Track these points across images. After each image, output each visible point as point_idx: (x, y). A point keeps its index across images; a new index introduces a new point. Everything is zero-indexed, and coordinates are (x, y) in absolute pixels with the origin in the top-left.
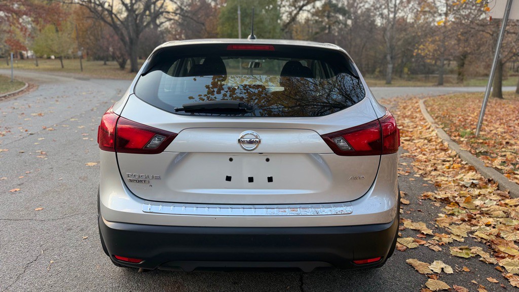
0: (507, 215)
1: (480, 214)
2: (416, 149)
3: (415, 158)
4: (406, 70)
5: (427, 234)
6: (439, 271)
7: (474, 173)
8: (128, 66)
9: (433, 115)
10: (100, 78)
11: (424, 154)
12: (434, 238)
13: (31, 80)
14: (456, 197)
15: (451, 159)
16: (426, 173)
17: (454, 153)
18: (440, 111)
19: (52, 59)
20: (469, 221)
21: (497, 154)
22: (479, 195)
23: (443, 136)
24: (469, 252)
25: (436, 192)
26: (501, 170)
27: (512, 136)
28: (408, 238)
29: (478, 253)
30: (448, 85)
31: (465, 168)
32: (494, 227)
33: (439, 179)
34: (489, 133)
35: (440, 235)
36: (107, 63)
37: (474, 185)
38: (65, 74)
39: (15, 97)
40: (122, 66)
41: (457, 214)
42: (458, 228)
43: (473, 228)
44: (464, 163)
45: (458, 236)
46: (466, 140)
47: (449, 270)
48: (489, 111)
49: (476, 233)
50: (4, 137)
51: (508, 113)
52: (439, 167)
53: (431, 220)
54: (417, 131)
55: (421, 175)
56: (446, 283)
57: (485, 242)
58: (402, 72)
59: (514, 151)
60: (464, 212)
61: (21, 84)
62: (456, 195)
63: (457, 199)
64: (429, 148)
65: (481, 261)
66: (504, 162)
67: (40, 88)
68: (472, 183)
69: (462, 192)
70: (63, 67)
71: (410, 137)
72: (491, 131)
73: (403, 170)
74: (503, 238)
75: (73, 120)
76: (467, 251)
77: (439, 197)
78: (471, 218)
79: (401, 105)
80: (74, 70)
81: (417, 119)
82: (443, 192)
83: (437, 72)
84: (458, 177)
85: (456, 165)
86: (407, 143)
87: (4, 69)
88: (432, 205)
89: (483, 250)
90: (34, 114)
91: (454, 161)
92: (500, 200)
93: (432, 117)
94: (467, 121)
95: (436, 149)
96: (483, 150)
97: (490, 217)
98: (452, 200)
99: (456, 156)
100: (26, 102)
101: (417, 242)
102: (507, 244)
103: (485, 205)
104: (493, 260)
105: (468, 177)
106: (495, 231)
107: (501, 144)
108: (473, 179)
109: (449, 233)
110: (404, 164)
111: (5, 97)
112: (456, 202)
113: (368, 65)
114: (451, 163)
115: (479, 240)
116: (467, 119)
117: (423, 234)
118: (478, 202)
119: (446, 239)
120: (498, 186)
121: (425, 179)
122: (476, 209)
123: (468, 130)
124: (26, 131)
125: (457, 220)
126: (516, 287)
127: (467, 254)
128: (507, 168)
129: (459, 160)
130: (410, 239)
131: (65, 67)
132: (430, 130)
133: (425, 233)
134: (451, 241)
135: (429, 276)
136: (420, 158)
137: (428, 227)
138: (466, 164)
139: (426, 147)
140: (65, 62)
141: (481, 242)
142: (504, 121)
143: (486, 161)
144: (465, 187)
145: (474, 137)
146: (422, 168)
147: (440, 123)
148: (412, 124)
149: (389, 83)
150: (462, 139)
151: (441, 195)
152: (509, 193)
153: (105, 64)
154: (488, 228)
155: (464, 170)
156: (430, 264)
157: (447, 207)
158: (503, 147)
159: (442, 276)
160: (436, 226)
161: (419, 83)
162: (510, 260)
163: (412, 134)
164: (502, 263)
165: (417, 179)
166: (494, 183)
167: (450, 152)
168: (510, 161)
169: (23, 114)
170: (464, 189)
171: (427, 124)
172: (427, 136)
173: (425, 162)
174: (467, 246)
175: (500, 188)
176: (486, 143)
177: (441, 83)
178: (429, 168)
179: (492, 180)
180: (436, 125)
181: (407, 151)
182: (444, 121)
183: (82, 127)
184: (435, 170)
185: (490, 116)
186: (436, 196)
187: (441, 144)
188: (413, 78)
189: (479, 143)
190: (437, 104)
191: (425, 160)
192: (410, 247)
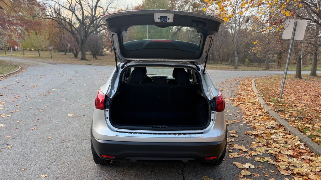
0: (286, 142)
1: (273, 142)
2: (246, 109)
3: (245, 113)
4: (247, 60)
5: (245, 151)
6: (248, 167)
7: (274, 121)
8: (80, 56)
9: (258, 89)
10: (63, 63)
11: (250, 111)
12: (248, 153)
13: (21, 64)
14: (262, 134)
15: (264, 114)
16: (249, 122)
17: (266, 111)
18: (263, 87)
19: (33, 51)
20: (267, 145)
21: (288, 112)
22: (274, 133)
23: (262, 101)
24: (264, 159)
25: (253, 131)
26: (288, 120)
27: (299, 102)
28: (235, 153)
29: (268, 160)
30: (272, 69)
31: (270, 119)
32: (278, 148)
33: (256, 124)
34: (286, 100)
35: (251, 152)
36: (66, 53)
37: (273, 128)
38: (41, 60)
39: (15, 75)
40: (76, 56)
41: (261, 142)
42: (261, 149)
43: (268, 149)
44: (270, 116)
45: (260, 152)
46: (273, 103)
47: (253, 167)
48: (291, 87)
49: (269, 151)
50: (17, 99)
51: (301, 88)
52: (257, 118)
53: (248, 145)
54: (247, 98)
55: (247, 122)
56: (250, 172)
57: (273, 155)
58: (244, 61)
59: (297, 110)
60: (266, 141)
61: (16, 66)
62: (262, 133)
63: (263, 135)
64: (253, 108)
65: (269, 163)
66: (291, 116)
67: (28, 69)
68: (272, 126)
69: (266, 131)
70: (40, 56)
71: (244, 101)
72: (288, 99)
73: (237, 120)
74: (282, 153)
75: (54, 90)
76: (263, 159)
77: (254, 134)
78: (268, 144)
79: (241, 82)
80: (47, 58)
81: (249, 91)
82: (257, 131)
83: (266, 61)
84: (265, 124)
85: (265, 117)
86: (242, 105)
87: (3, 56)
88: (250, 137)
89: (271, 159)
90: (30, 86)
91: (265, 115)
92: (284, 135)
93: (258, 90)
94: (276, 93)
95: (257, 109)
96: (280, 109)
97: (278, 143)
98: (260, 135)
99: (266, 112)
100: (23, 78)
101: (239, 155)
102: (283, 156)
103: (276, 138)
104: (275, 163)
105: (270, 124)
106: (278, 150)
107: (291, 106)
108: (273, 125)
109: (256, 151)
110: (238, 116)
111: (9, 75)
112: (262, 136)
113: (224, 56)
114: (264, 116)
115: (270, 154)
116: (277, 92)
117: (243, 151)
118: (273, 136)
119: (254, 153)
120: (285, 128)
121: (248, 124)
122: (272, 140)
123: (276, 98)
124: (29, 96)
125: (261, 145)
126: (283, 174)
127: (263, 160)
128: (292, 119)
129: (268, 114)
130: (236, 153)
131: (41, 56)
132: (255, 98)
133: (244, 151)
134: (256, 154)
135: (243, 169)
136: (247, 114)
137: (246, 148)
138: (271, 117)
139: (252, 107)
140: (41, 53)
141: (271, 155)
142: (297, 93)
143: (281, 115)
144: (269, 129)
145: (277, 102)
146: (247, 119)
147: (261, 94)
148: (246, 94)
149: (236, 68)
150: (271, 103)
151: (256, 133)
152: (289, 132)
153: (65, 54)
154: (275, 149)
155: (269, 120)
156: (244, 164)
157: (257, 139)
158: (292, 108)
159: (249, 169)
160: (250, 147)
161: (254, 68)
162: (282, 163)
163: (245, 100)
164: (279, 164)
165: (244, 125)
166: (283, 127)
167: (263, 110)
168: (294, 115)
169: (24, 86)
170: (268, 130)
171: (254, 94)
172: (253, 101)
173: (250, 115)
174: (263, 157)
175: (286, 129)
176: (284, 105)
177: (267, 69)
178: (252, 119)
179: (282, 125)
180: (259, 95)
181: (241, 109)
182: (264, 93)
183: (60, 94)
184: (255, 120)
185: (290, 90)
186: (253, 133)
187: (260, 106)
188: (251, 65)
189: (279, 105)
190: (262, 82)
191: (250, 114)
192: (235, 157)
